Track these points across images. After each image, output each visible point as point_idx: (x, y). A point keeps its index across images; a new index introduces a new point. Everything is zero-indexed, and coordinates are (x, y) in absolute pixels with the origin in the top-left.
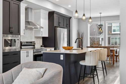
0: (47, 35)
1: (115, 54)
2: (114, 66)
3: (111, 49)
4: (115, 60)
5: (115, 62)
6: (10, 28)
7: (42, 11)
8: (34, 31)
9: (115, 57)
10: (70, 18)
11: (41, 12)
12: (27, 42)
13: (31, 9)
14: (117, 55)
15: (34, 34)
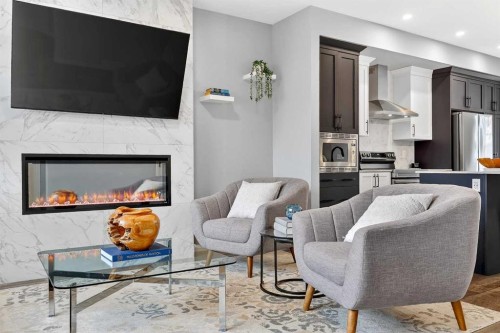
6: (335, 117)
8: (390, 127)
11: (412, 72)
12: (374, 155)
13: (385, 68)
15: (391, 133)
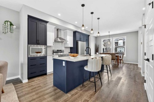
0: (72, 46)
1: (119, 58)
2: (118, 66)
3: (116, 55)
4: (119, 62)
5: (119, 63)
7: (68, 31)
9: (119, 60)
10: (89, 36)
13: (61, 30)
14: (121, 59)
15: (63, 45)
